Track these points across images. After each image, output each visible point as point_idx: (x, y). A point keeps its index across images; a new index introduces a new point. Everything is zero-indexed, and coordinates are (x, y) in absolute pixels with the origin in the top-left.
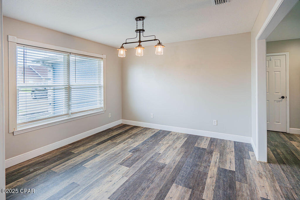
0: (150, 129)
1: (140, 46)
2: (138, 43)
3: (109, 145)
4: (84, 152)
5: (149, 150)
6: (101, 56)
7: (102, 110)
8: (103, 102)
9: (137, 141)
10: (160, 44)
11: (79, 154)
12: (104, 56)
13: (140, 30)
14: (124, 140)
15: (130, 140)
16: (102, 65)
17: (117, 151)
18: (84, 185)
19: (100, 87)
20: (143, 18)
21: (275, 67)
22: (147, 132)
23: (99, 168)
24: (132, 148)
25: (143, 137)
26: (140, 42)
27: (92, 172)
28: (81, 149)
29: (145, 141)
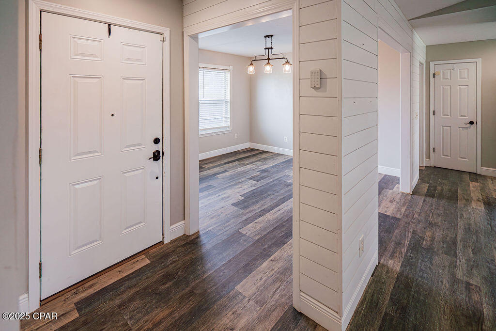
0: (283, 155)
1: (268, 63)
2: (267, 61)
3: (237, 165)
4: (214, 167)
5: (278, 172)
6: (228, 68)
7: (228, 129)
8: (229, 120)
9: (266, 164)
10: (287, 62)
11: (210, 168)
12: (231, 68)
13: (269, 48)
14: (253, 162)
15: (259, 163)
16: (229, 78)
17: (245, 170)
18: (219, 187)
19: (226, 103)
20: (272, 36)
21: (460, 78)
22: (278, 158)
23: (230, 179)
24: (260, 169)
25: (273, 161)
26: (269, 59)
27: (225, 181)
28: (211, 165)
29: (275, 165)
